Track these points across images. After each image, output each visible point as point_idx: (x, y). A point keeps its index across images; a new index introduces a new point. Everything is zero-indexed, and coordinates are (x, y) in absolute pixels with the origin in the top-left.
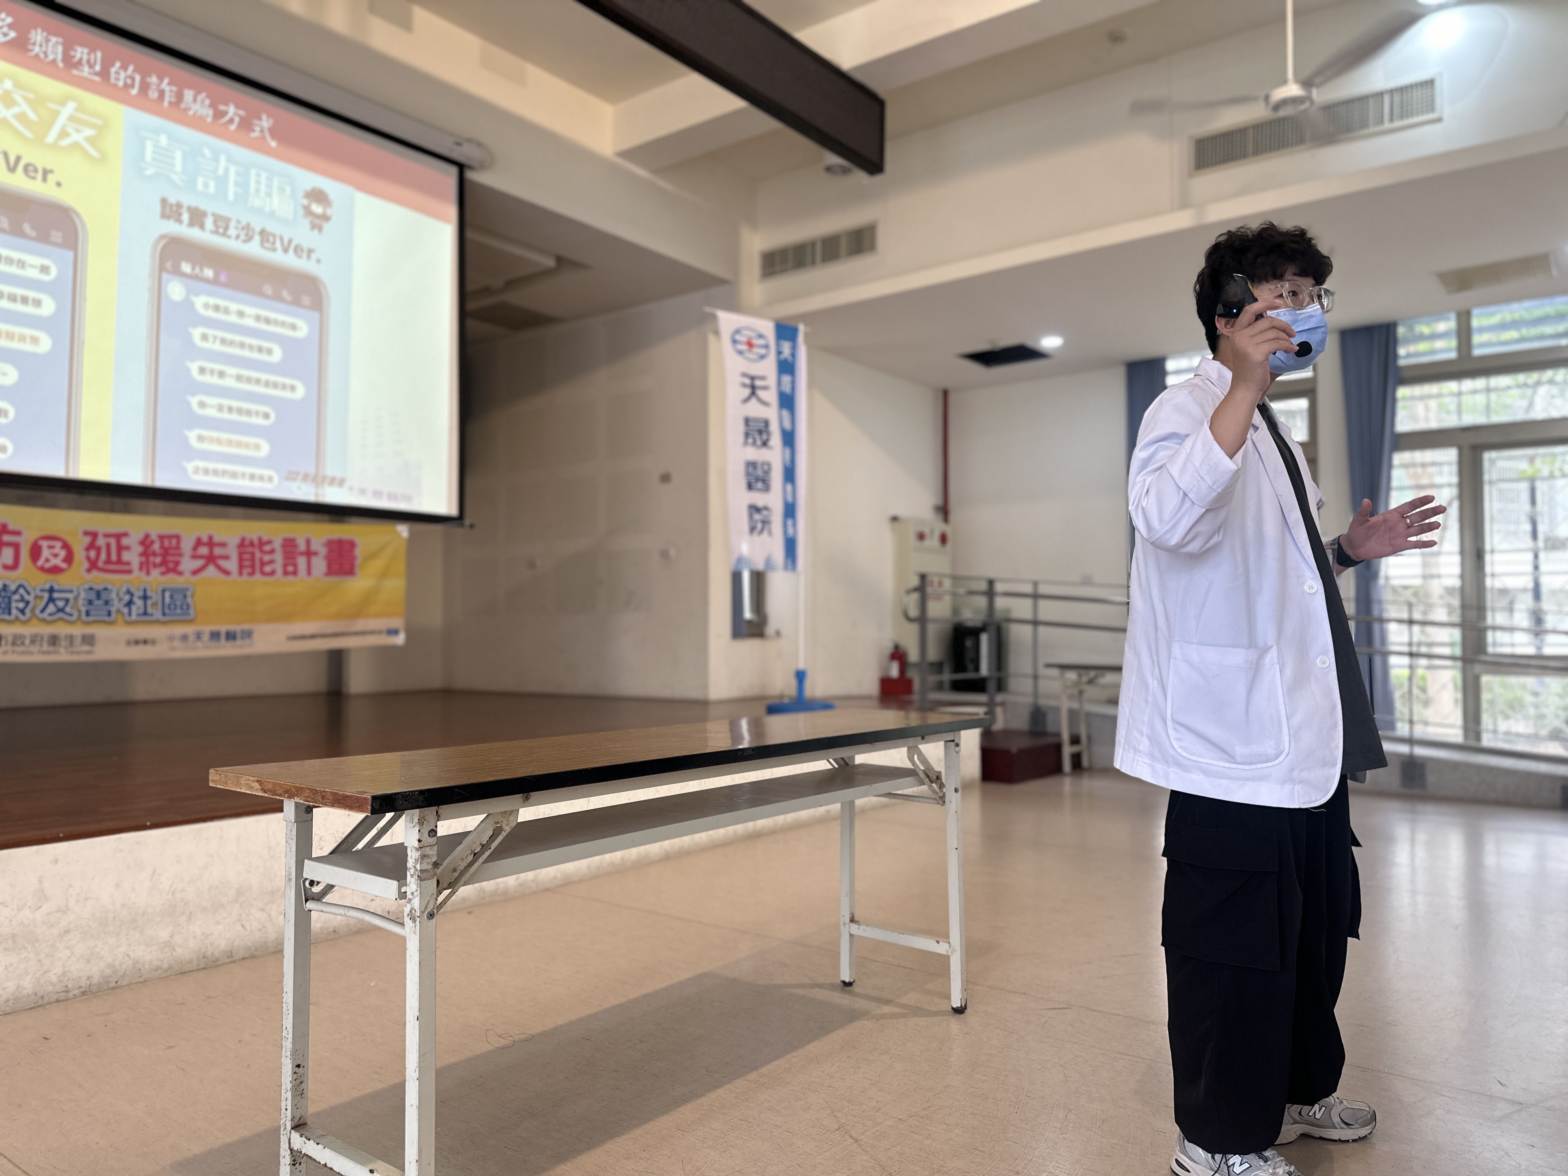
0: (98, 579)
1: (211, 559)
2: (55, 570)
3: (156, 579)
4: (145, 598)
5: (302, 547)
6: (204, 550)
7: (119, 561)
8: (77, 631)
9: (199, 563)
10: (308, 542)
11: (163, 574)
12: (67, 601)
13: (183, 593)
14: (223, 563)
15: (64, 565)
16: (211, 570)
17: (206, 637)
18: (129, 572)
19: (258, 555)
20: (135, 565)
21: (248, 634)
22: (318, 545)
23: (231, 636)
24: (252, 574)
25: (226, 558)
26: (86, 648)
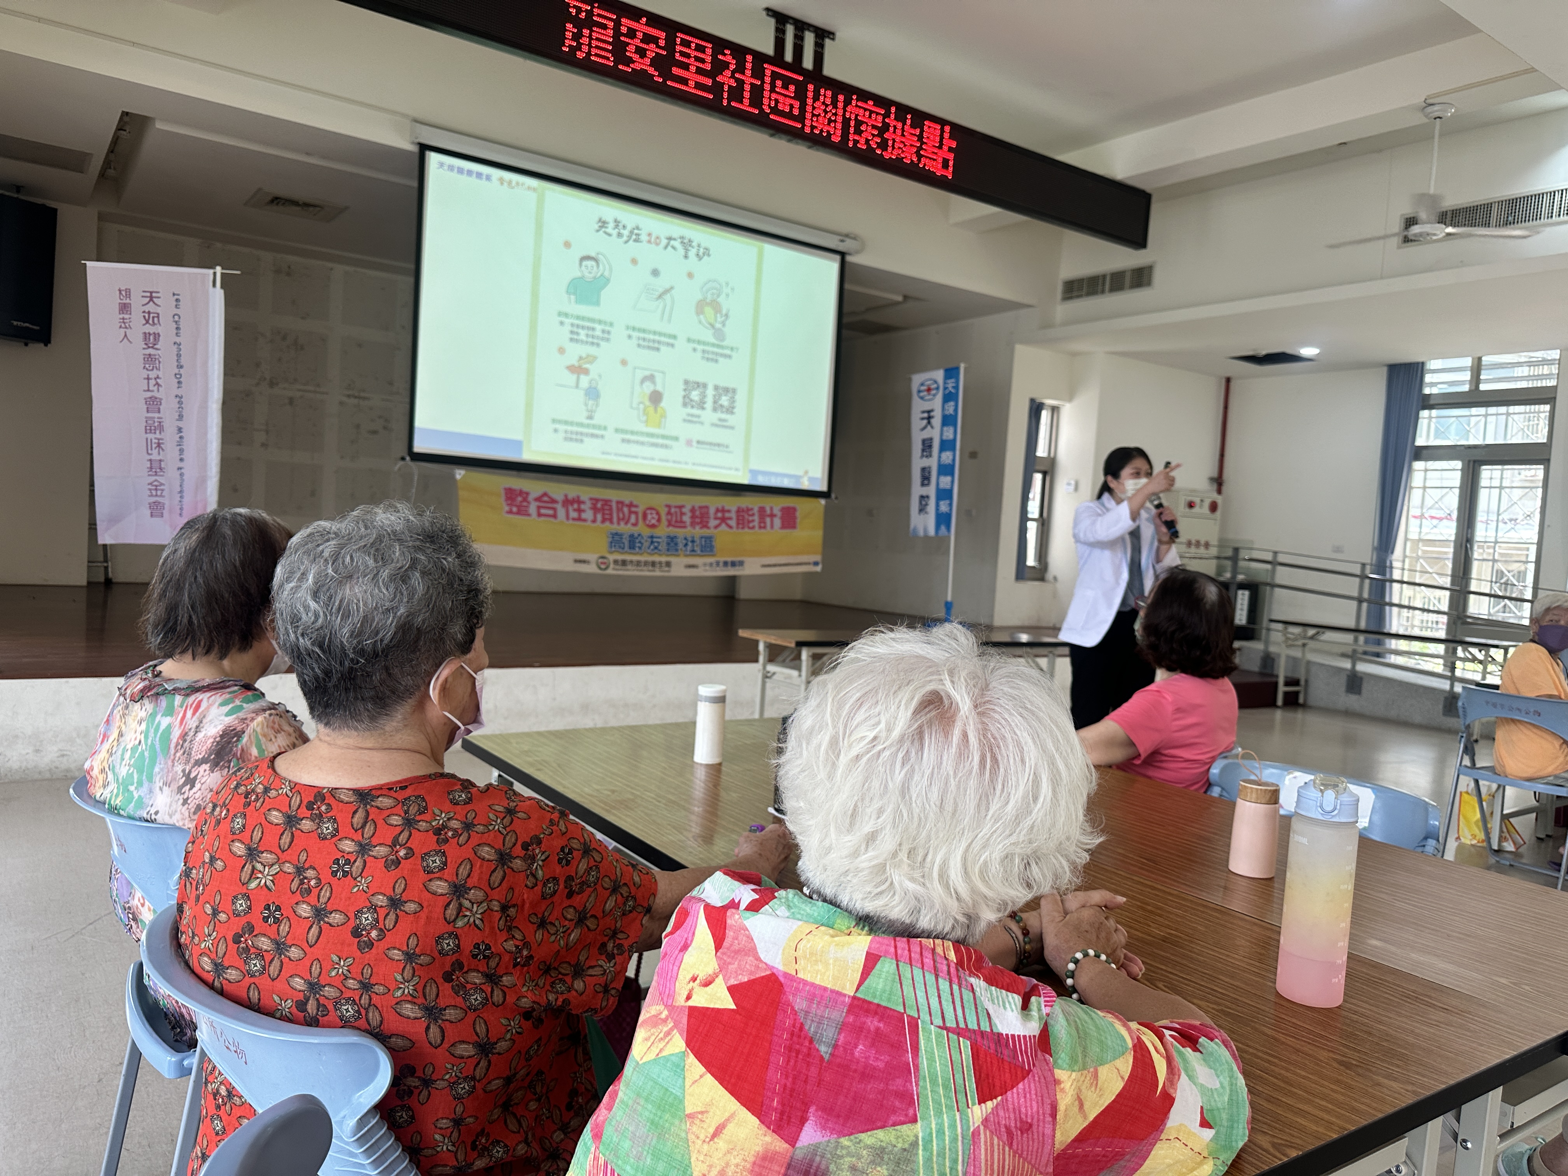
0: (672, 531)
1: (723, 520)
2: (653, 526)
3: (698, 532)
4: (693, 541)
5: (768, 512)
6: (720, 515)
7: (682, 522)
8: (664, 559)
9: (717, 522)
10: (771, 509)
11: (701, 528)
12: (658, 542)
13: (709, 539)
14: (730, 522)
15: (656, 523)
16: (723, 526)
17: (721, 564)
18: (685, 527)
19: (746, 517)
20: (688, 523)
21: (741, 563)
22: (777, 511)
23: (733, 564)
24: (743, 528)
25: (730, 519)
26: (667, 569)
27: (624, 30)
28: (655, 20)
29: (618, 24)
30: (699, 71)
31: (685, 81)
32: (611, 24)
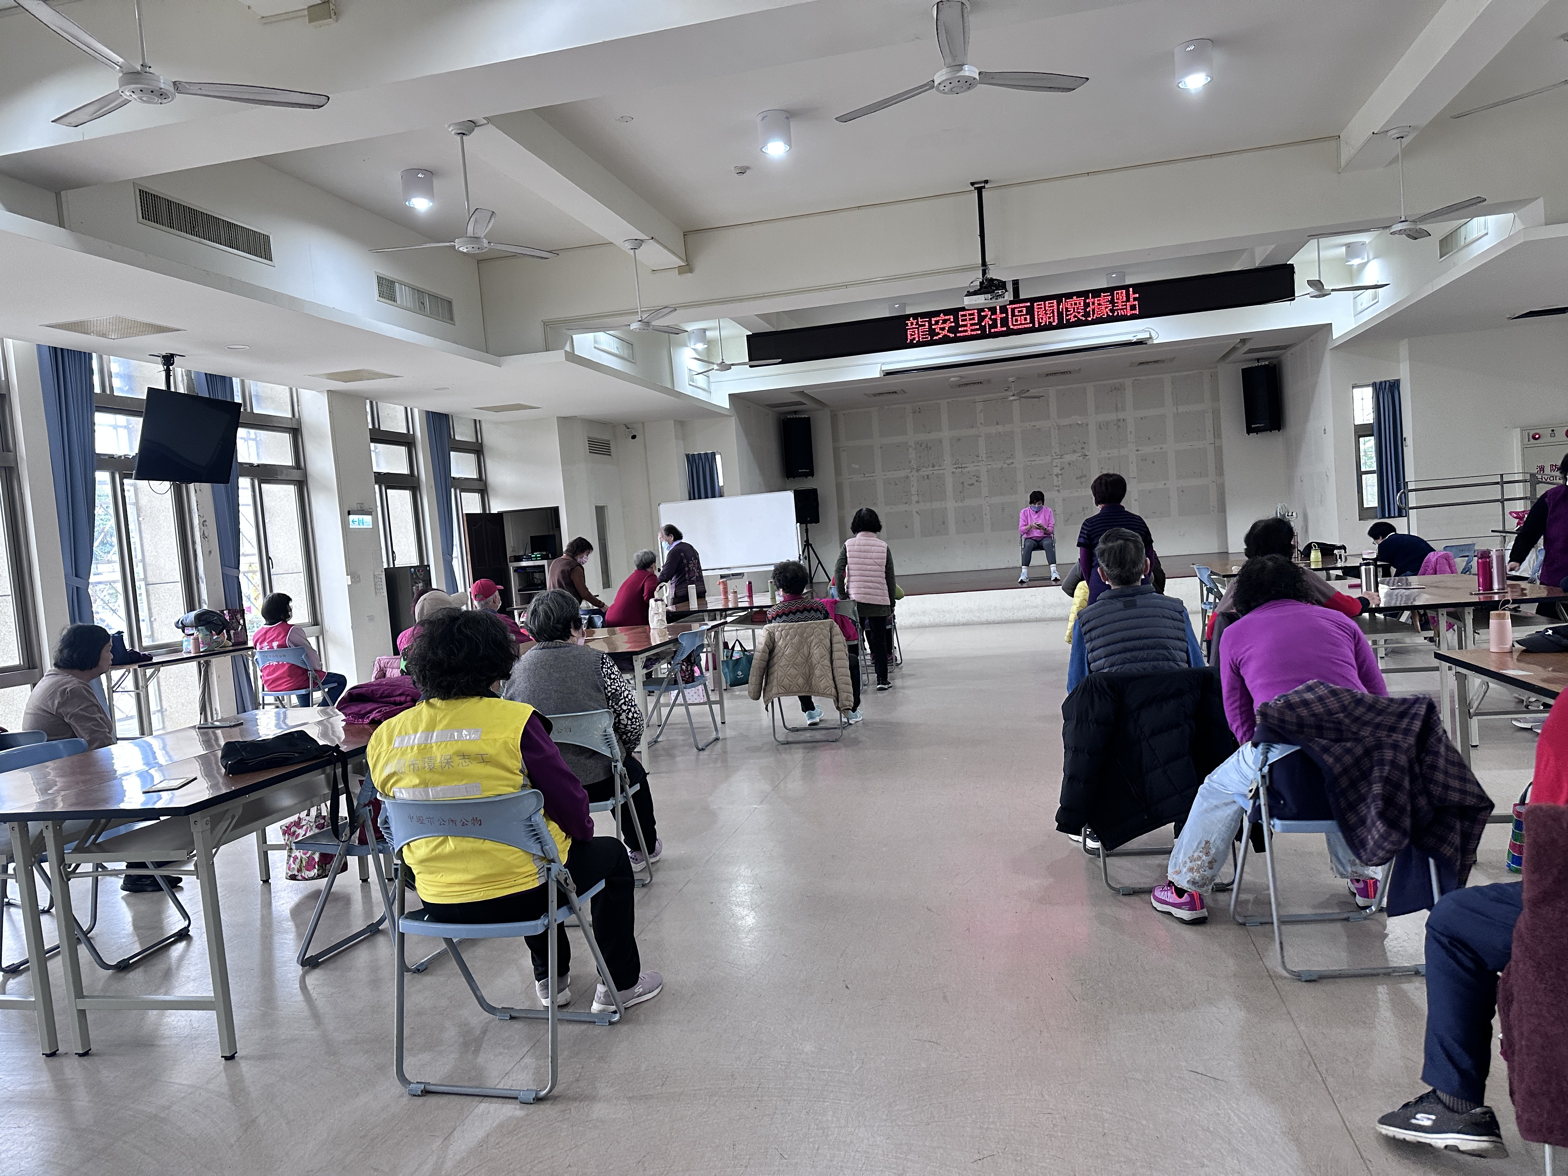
27: (933, 323)
28: (946, 312)
29: (930, 322)
30: (972, 325)
31: (966, 331)
32: (927, 324)
